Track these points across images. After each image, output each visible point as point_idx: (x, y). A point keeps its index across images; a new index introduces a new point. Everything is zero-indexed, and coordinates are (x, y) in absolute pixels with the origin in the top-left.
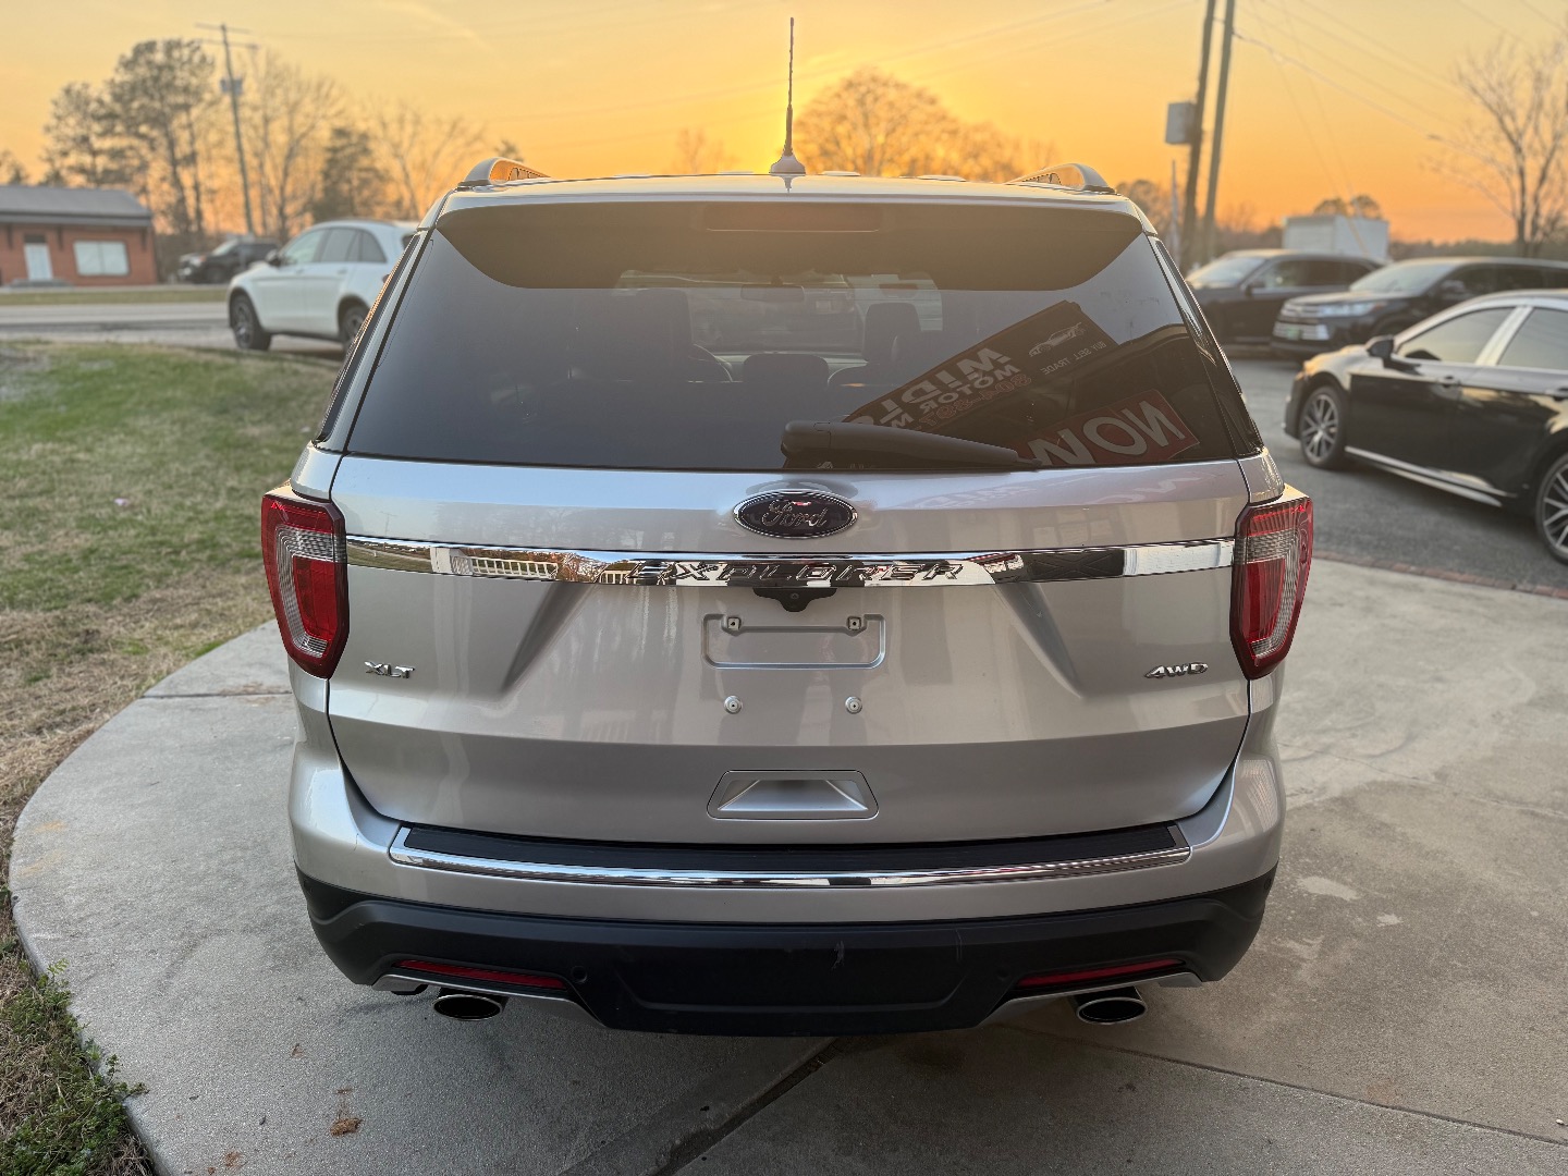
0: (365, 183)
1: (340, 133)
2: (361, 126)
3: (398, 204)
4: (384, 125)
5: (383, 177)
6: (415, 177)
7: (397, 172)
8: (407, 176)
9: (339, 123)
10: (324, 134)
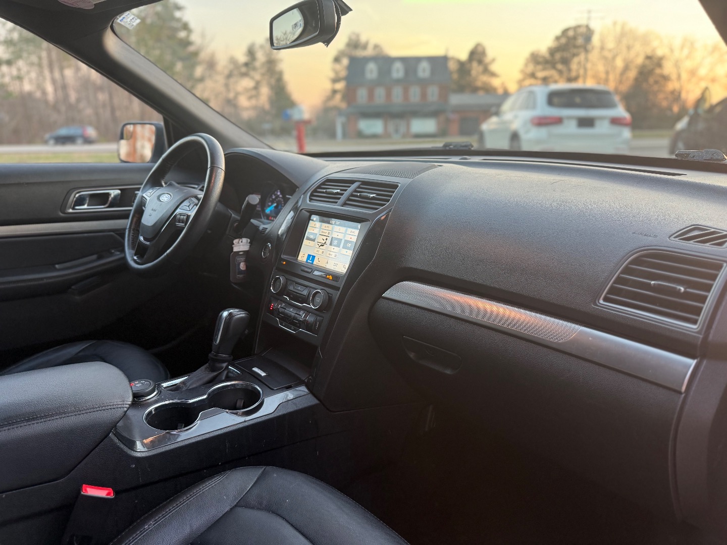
0: (656, 82)
1: (648, 58)
2: (660, 53)
3: (673, 92)
4: (672, 50)
5: (666, 78)
6: (684, 76)
7: (674, 76)
8: (679, 77)
9: (649, 53)
10: (640, 60)
